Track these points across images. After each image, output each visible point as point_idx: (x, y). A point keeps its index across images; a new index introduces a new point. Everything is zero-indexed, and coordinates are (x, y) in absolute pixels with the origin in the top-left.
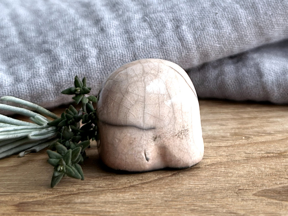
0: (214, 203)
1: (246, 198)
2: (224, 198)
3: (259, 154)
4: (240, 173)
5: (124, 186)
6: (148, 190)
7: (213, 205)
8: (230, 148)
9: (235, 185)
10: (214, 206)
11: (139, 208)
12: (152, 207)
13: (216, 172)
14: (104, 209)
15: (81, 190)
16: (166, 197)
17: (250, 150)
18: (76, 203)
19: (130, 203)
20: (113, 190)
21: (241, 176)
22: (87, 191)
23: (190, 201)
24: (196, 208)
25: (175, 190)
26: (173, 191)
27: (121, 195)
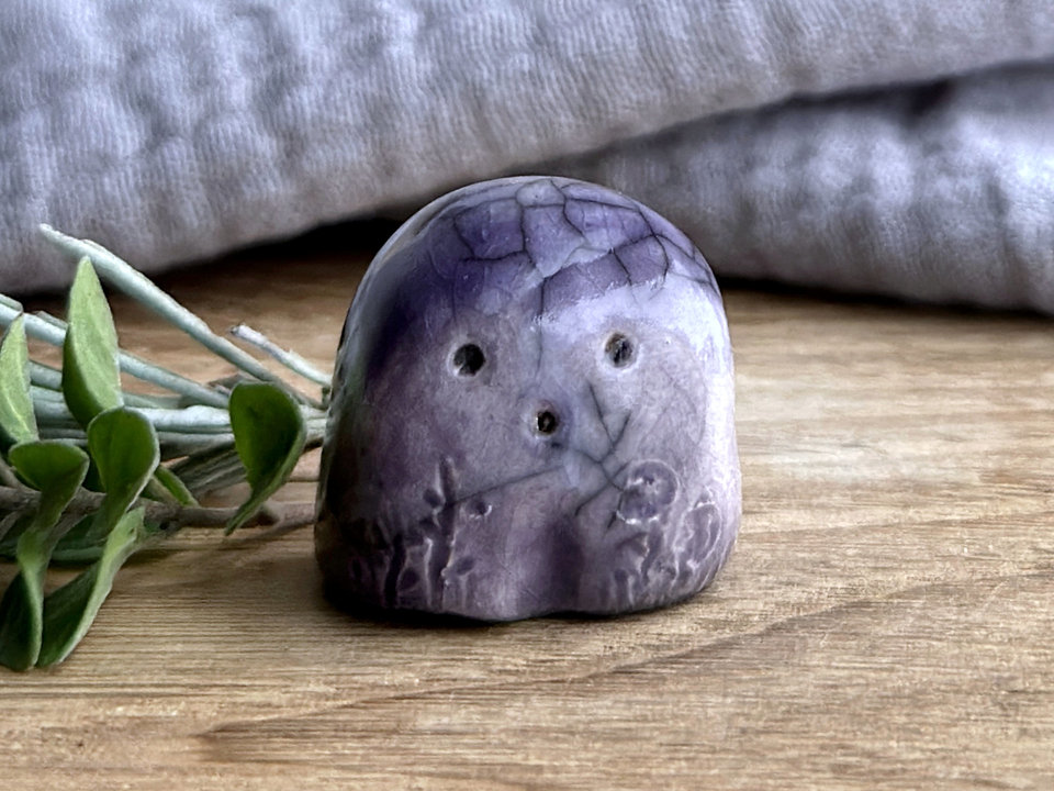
0: (917, 744)
2: (954, 723)
4: (1014, 627)
5: (593, 670)
6: (681, 687)
7: (914, 749)
8: (980, 532)
9: (996, 674)
10: (918, 755)
11: (647, 758)
12: (692, 755)
13: (927, 624)
14: (518, 758)
15: (438, 680)
16: (744, 715)
18: (421, 733)
19: (614, 737)
20: (555, 685)
22: (458, 685)
23: (832, 733)
24: (852, 760)
25: (776, 690)
26: (768, 693)
27: (581, 705)
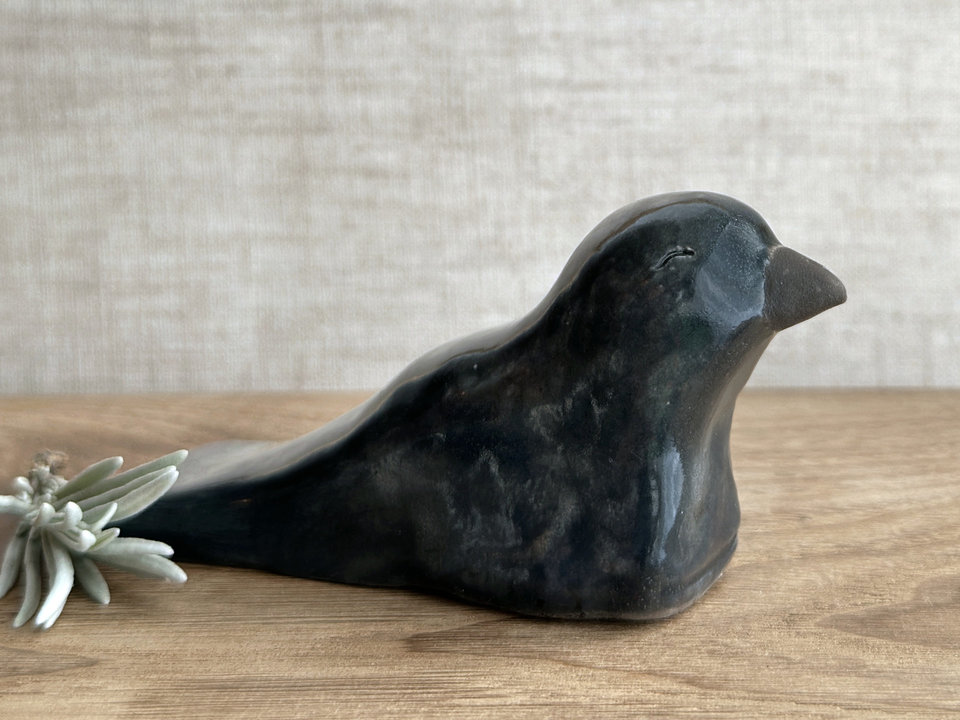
1: (803, 630)
3: (824, 547)
17: (807, 541)
21: (794, 590)
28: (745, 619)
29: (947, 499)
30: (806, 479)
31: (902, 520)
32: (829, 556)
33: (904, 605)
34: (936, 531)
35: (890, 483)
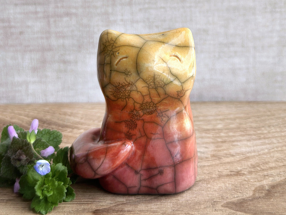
28: (199, 203)
29: (266, 151)
30: (222, 142)
31: (251, 160)
32: (228, 175)
33: (249, 197)
34: (262, 165)
35: (249, 143)
